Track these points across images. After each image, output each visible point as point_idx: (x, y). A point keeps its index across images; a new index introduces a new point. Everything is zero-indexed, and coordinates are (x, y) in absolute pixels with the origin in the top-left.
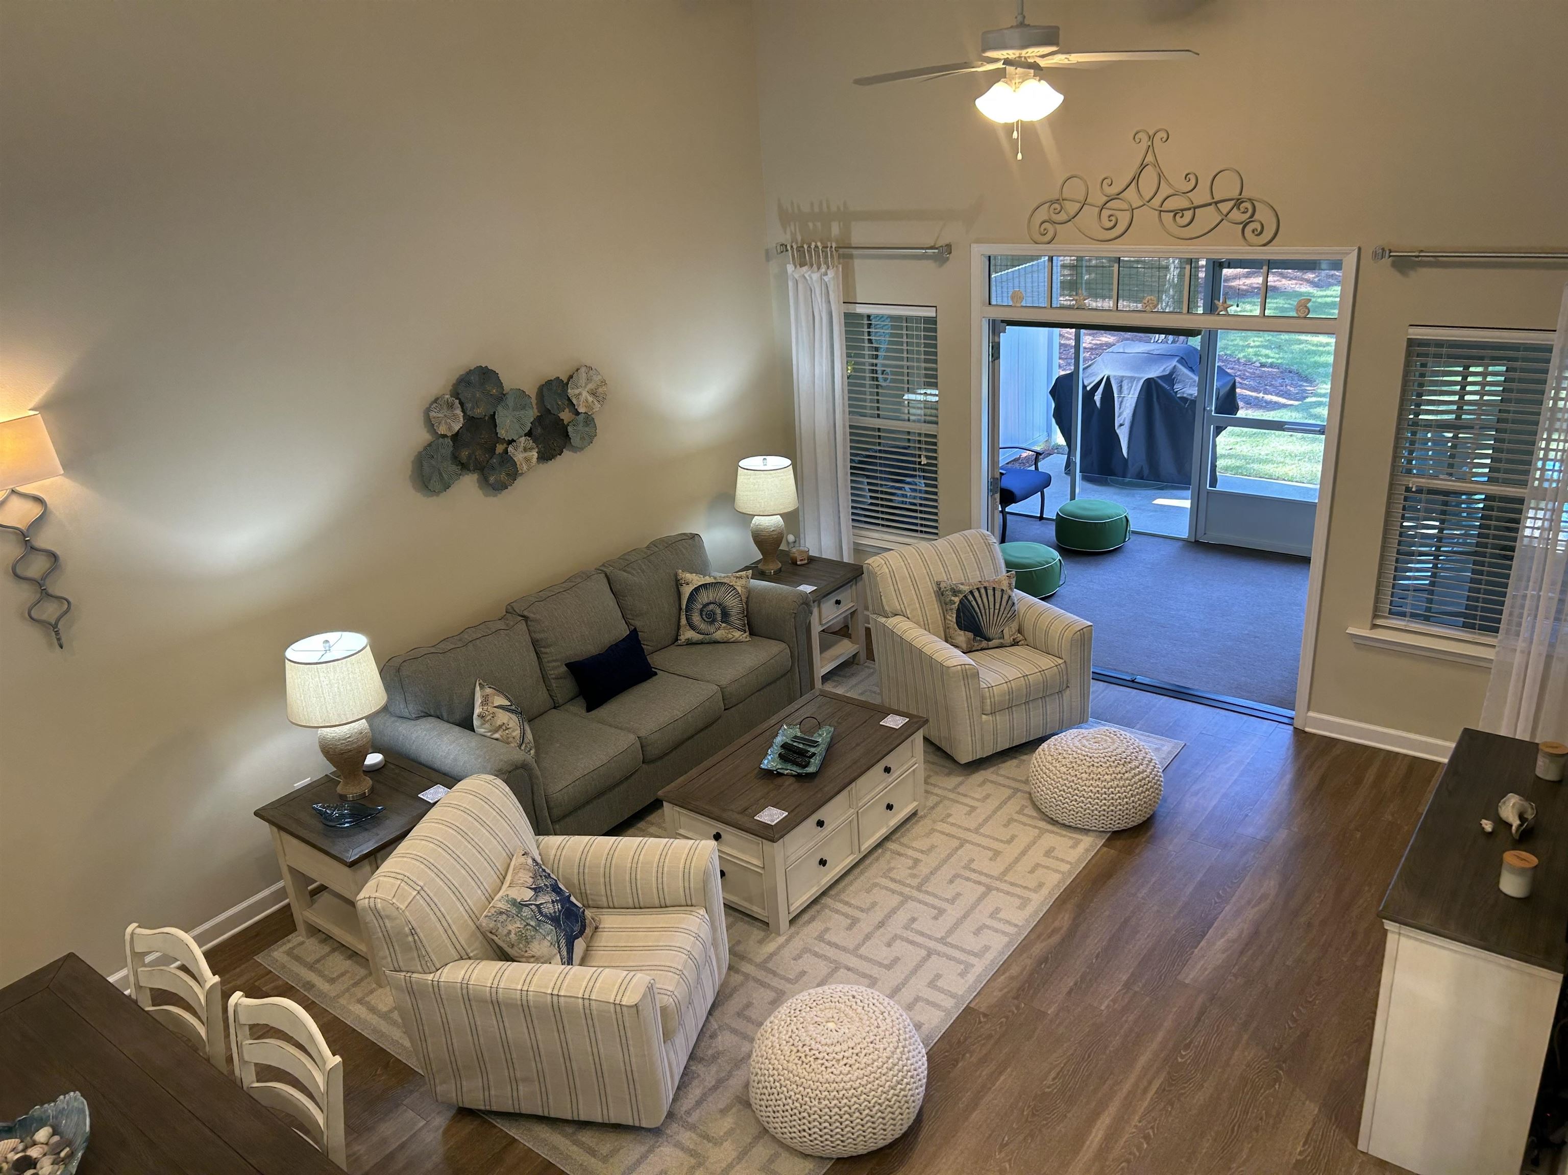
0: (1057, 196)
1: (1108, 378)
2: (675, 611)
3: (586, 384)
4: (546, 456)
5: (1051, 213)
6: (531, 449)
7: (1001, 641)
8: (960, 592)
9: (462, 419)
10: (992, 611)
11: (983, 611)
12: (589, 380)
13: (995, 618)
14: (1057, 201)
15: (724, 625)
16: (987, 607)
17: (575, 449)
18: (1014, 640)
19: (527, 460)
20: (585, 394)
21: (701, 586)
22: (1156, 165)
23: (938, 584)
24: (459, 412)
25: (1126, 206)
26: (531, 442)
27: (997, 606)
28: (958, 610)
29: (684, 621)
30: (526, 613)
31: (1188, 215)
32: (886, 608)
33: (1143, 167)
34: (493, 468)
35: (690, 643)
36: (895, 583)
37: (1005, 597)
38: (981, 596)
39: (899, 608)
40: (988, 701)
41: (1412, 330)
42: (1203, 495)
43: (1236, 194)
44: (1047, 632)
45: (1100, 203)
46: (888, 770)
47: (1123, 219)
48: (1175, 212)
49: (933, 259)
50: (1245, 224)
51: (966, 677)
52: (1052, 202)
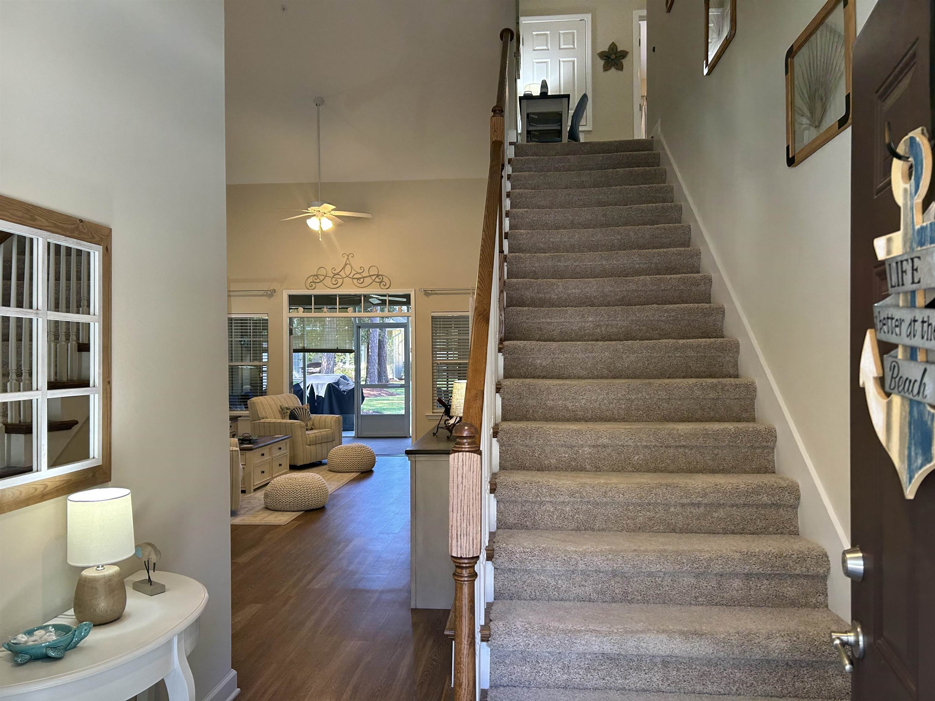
0: (316, 274)
5: (314, 279)
7: (308, 426)
8: (290, 409)
10: (302, 416)
11: (299, 415)
14: (316, 275)
16: (301, 414)
18: (312, 427)
22: (350, 264)
23: (281, 406)
25: (340, 277)
27: (304, 414)
28: (290, 414)
31: (362, 280)
32: (260, 416)
33: (346, 264)
36: (263, 405)
37: (307, 412)
38: (297, 410)
39: (265, 415)
40: (309, 439)
41: (432, 313)
42: (359, 417)
43: (377, 273)
44: (325, 421)
45: (331, 276)
46: (280, 448)
47: (340, 281)
48: (358, 279)
49: (267, 295)
50: (380, 283)
51: (301, 427)
52: (314, 276)
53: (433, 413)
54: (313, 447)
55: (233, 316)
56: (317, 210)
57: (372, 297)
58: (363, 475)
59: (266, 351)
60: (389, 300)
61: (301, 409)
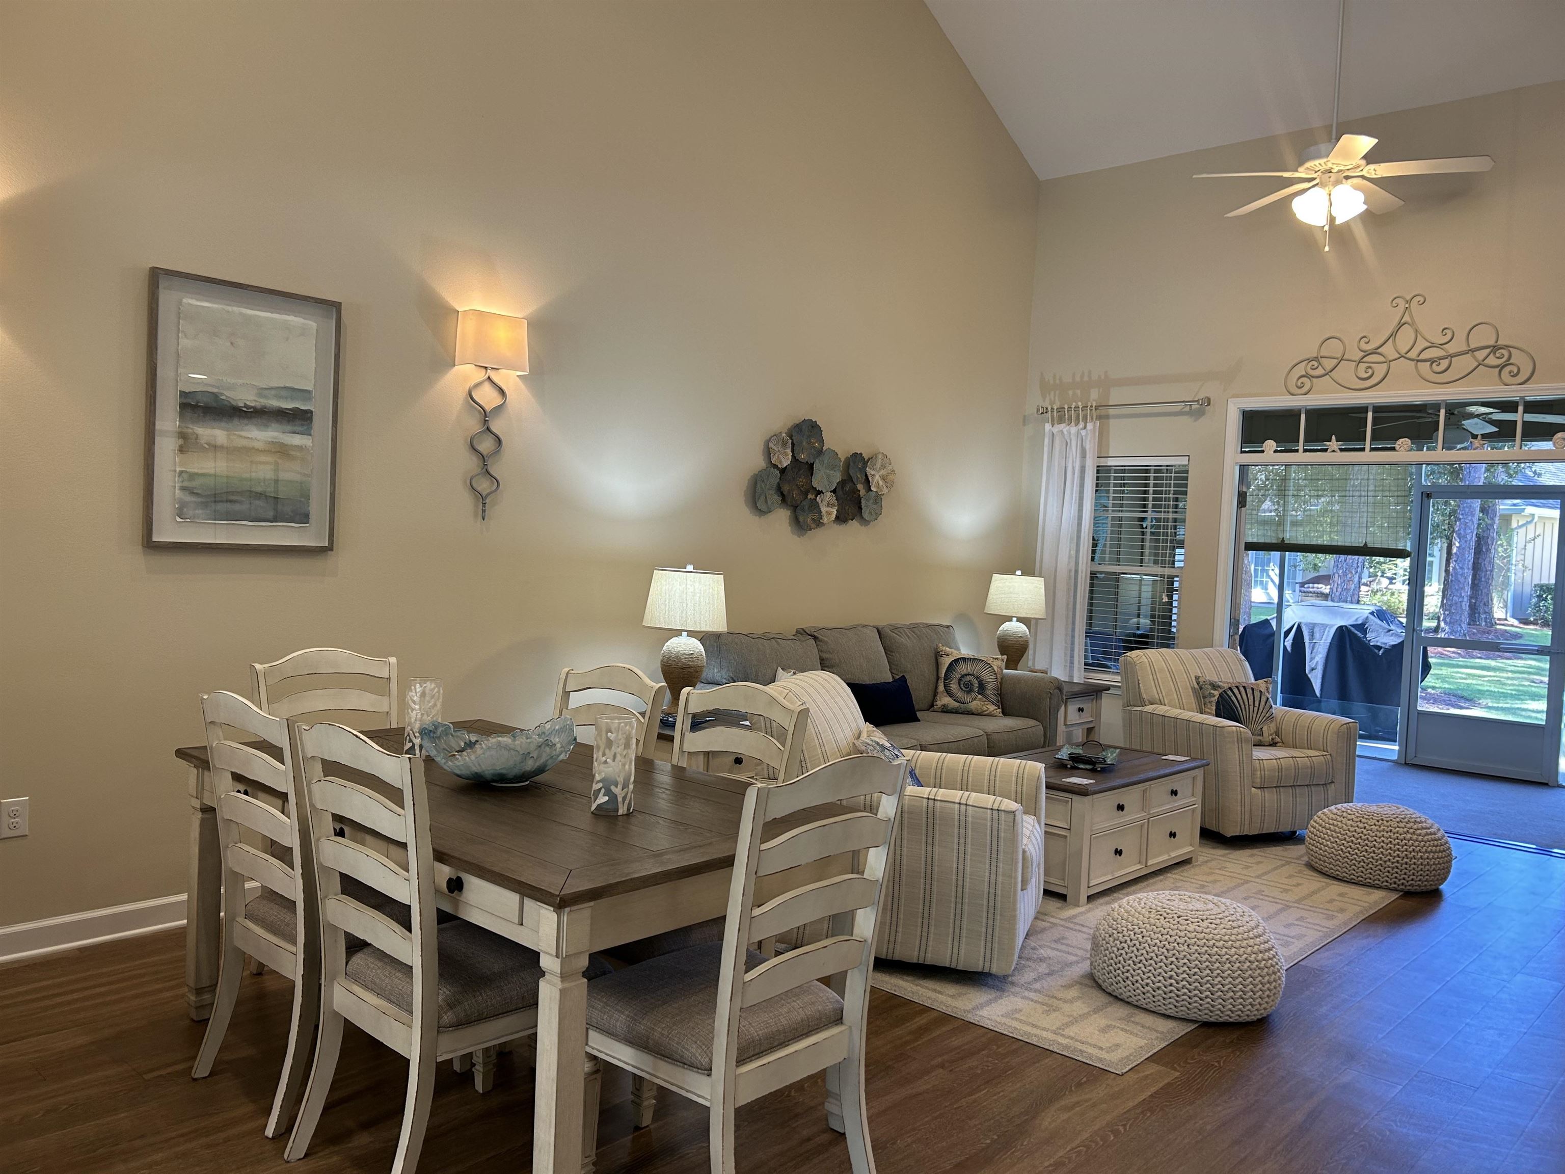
0: (1315, 355)
1: (1299, 627)
2: (933, 678)
3: (880, 469)
4: (841, 519)
5: (1309, 368)
6: (833, 506)
7: (1261, 738)
8: (1219, 687)
9: (790, 458)
10: (1251, 707)
11: (1243, 707)
12: (883, 467)
13: (1255, 715)
14: (1316, 359)
15: (980, 696)
16: (1246, 703)
17: (865, 522)
18: (1272, 739)
19: (829, 513)
20: (877, 477)
21: (960, 658)
22: (1412, 324)
23: (1197, 678)
24: (789, 451)
25: (1382, 359)
26: (835, 498)
27: (1256, 704)
28: (1218, 703)
29: (941, 688)
30: (815, 634)
31: (1444, 364)
32: (1144, 696)
33: (1400, 325)
34: (803, 510)
35: (945, 710)
36: (1154, 672)
37: (1264, 699)
38: (1240, 693)
39: (1157, 696)
40: (1259, 773)
42: (1414, 717)
43: (1492, 343)
44: (1309, 729)
45: (1357, 358)
46: (1174, 793)
47: (1380, 370)
48: (1432, 361)
49: (1191, 413)
50: (1502, 367)
51: (1240, 739)
52: (1309, 360)
54: (1270, 797)
55: (1111, 462)
56: (1325, 167)
57: (1472, 416)
59: (1181, 544)
60: (1525, 423)
61: (1249, 691)
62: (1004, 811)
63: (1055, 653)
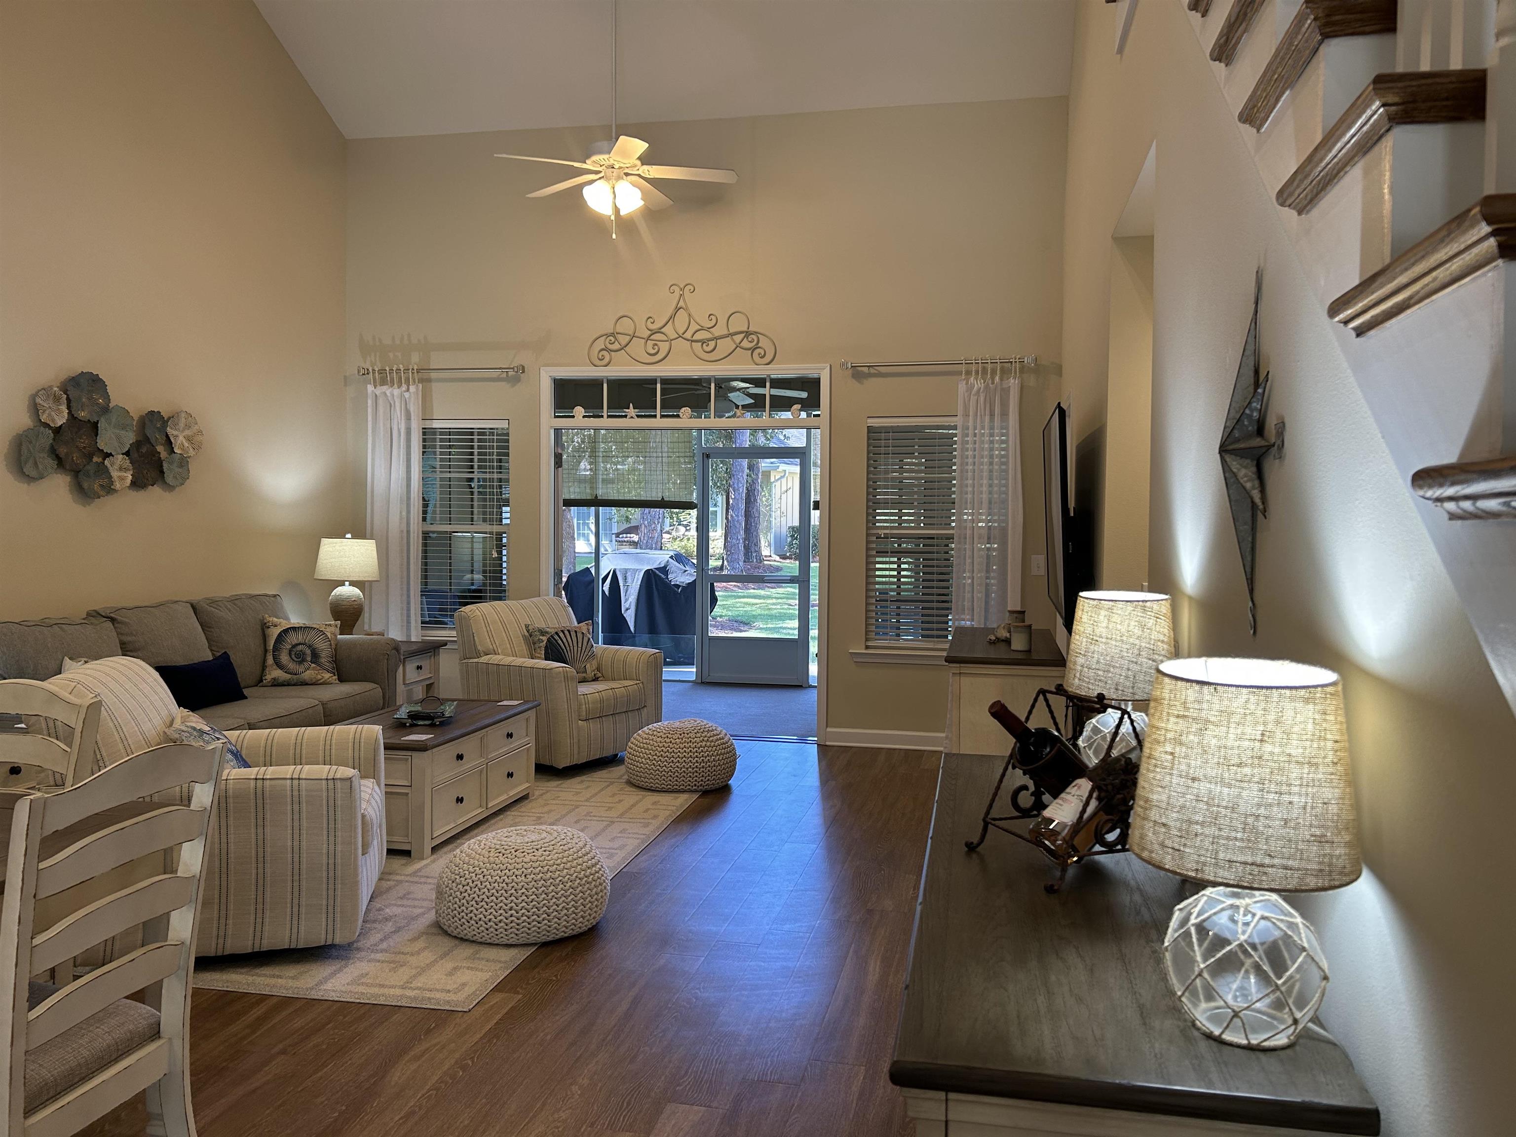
0: (612, 331)
1: (614, 572)
2: (260, 651)
3: (184, 429)
4: (138, 484)
5: (607, 343)
6: (126, 470)
7: (584, 675)
8: (547, 632)
9: (66, 416)
10: (576, 648)
11: (568, 648)
12: (188, 426)
13: (578, 655)
14: (612, 335)
15: (313, 665)
16: (571, 645)
17: (169, 488)
18: (595, 675)
19: (122, 479)
20: (181, 438)
21: (290, 628)
22: (686, 309)
23: (527, 626)
24: (64, 408)
25: (665, 338)
26: (128, 461)
27: (580, 645)
28: (546, 647)
29: (270, 660)
30: (112, 615)
31: (712, 344)
32: (479, 648)
33: (677, 309)
34: (88, 476)
35: (276, 684)
36: (487, 625)
37: (586, 640)
38: (564, 637)
39: (491, 647)
40: (584, 706)
41: (869, 420)
42: (706, 642)
43: (745, 329)
44: (625, 662)
45: (646, 336)
46: (510, 735)
47: (664, 347)
48: (703, 342)
49: (508, 379)
50: (753, 350)
51: (567, 678)
52: (607, 335)
53: (867, 647)
54: (594, 726)
55: (436, 424)
56: (607, 163)
57: (735, 389)
58: (706, 801)
59: (507, 503)
60: (771, 395)
61: (573, 634)
62: (340, 779)
63: (391, 613)
